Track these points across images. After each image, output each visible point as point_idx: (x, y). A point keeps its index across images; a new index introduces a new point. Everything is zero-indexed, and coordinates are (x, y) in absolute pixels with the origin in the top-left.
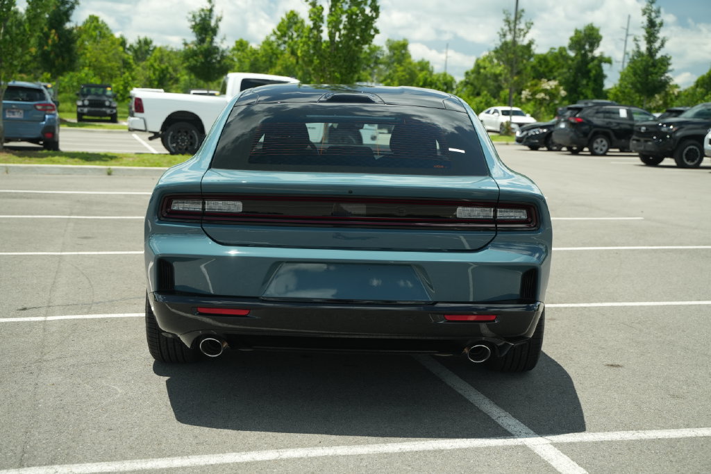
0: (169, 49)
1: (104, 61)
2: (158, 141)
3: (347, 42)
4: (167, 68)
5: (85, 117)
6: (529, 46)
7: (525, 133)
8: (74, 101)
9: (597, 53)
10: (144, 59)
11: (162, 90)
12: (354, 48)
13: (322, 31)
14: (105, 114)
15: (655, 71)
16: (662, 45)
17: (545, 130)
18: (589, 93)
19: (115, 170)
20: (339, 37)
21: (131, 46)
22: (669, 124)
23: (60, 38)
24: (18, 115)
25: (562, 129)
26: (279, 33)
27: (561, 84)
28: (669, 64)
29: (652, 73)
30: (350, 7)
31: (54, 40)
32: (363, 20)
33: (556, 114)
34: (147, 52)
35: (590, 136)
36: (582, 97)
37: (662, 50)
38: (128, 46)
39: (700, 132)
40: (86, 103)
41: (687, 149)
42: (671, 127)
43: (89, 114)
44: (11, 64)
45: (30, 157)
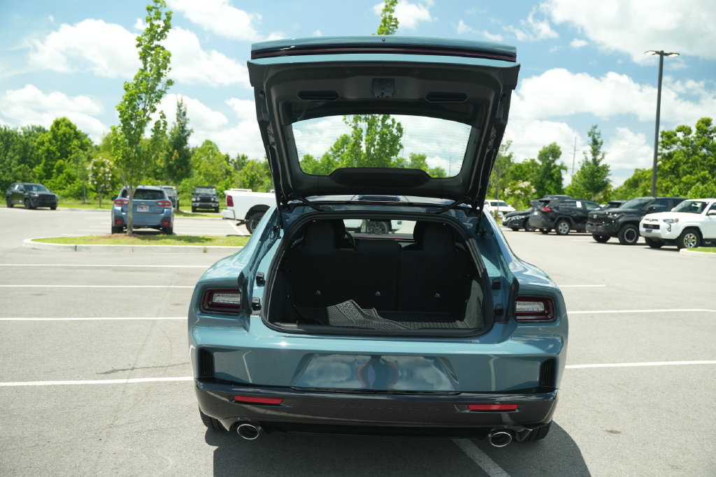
0: (257, 162)
1: (211, 170)
2: (244, 226)
3: (380, 154)
4: (256, 175)
5: (198, 209)
6: (510, 157)
7: (509, 218)
8: (190, 198)
9: (558, 162)
10: (241, 169)
11: (251, 190)
12: (384, 158)
13: (361, 147)
14: (211, 207)
15: (599, 175)
16: (603, 157)
17: (523, 217)
18: (552, 189)
19: (210, 248)
20: (374, 151)
21: (233, 160)
22: (613, 213)
23: (180, 156)
24: (145, 210)
25: (535, 216)
26: (335, 149)
27: (532, 184)
28: (608, 171)
29: (596, 177)
30: (382, 129)
31: (176, 157)
32: (392, 139)
33: (530, 205)
34: (243, 164)
35: (556, 221)
36: (547, 193)
37: (603, 160)
38: (230, 160)
39: (635, 218)
40: (198, 199)
41: (627, 231)
42: (615, 215)
43: (200, 207)
44: (139, 174)
45: (149, 240)
